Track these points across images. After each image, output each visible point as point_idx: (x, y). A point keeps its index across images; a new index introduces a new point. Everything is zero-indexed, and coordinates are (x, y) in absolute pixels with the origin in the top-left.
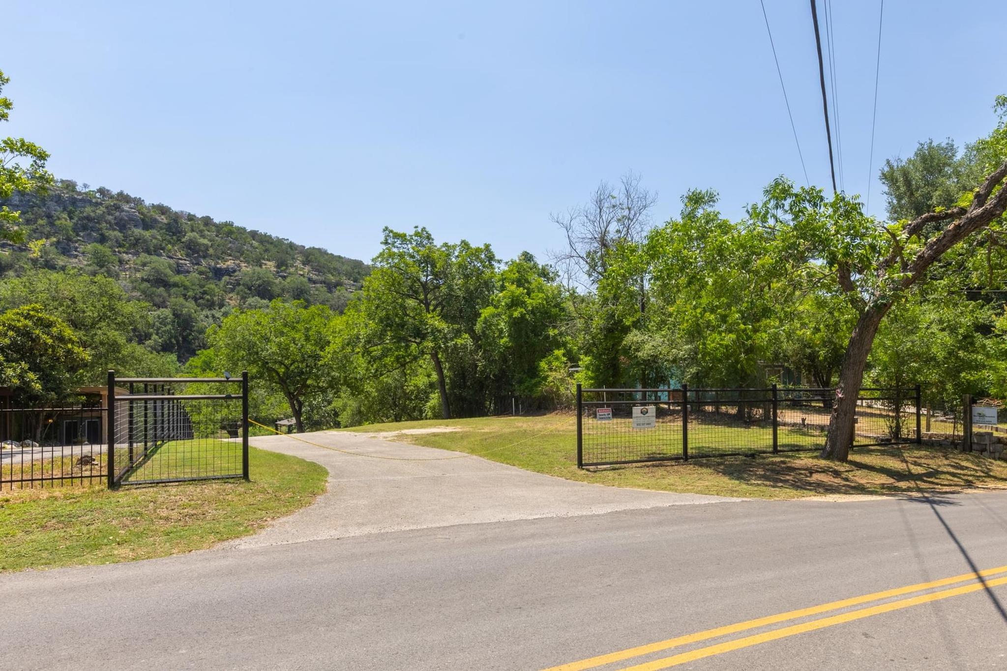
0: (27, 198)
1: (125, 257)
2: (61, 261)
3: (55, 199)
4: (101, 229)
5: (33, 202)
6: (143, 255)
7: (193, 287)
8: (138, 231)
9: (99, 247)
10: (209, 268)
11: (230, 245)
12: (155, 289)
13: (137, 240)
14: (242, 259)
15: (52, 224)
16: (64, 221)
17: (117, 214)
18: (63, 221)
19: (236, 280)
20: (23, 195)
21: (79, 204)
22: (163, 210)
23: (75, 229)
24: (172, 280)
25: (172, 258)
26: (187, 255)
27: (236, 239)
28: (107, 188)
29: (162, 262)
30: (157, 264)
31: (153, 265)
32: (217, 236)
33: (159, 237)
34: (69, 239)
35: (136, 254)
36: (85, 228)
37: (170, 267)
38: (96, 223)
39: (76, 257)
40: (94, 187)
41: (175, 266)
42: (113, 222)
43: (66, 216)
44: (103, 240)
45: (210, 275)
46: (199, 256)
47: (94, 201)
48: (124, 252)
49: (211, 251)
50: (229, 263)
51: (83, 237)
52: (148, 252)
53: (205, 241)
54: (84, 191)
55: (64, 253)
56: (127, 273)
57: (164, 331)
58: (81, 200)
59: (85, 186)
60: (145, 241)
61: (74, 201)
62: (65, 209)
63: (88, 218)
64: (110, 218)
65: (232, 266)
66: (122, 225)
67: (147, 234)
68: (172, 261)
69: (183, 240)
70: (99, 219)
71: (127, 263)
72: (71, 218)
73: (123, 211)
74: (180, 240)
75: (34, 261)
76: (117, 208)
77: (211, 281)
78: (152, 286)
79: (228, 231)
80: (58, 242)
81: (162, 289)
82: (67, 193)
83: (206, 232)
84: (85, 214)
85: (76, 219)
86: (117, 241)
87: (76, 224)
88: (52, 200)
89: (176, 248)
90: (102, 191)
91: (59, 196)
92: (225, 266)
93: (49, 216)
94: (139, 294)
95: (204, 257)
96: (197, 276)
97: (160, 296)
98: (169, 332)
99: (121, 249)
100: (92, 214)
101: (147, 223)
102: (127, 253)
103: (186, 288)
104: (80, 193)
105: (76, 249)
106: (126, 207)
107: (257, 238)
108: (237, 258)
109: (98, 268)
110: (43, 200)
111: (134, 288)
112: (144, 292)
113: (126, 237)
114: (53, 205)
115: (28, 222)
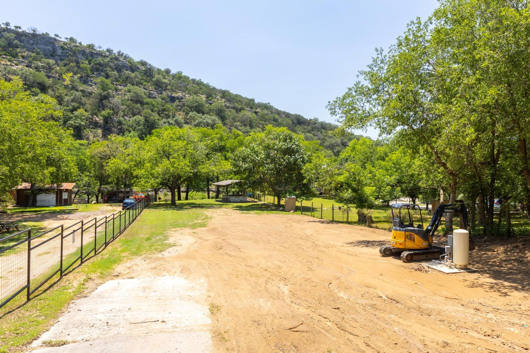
0: (66, 51)
1: (120, 87)
2: (82, 87)
3: (81, 53)
4: (106, 70)
5: (69, 54)
6: (129, 86)
7: (158, 106)
8: (128, 72)
9: (104, 79)
10: (168, 96)
11: (180, 85)
12: (134, 104)
13: (127, 78)
14: (186, 92)
15: (79, 67)
17: (116, 62)
18: (85, 65)
19: (183, 104)
20: (63, 50)
21: (95, 56)
22: (143, 63)
23: (92, 70)
24: (145, 101)
25: (146, 89)
26: (155, 89)
27: (184, 81)
28: (112, 49)
29: (140, 90)
30: (137, 90)
31: (134, 91)
32: (173, 79)
33: (139, 77)
34: (88, 76)
35: (125, 86)
36: (97, 70)
37: (145, 94)
38: (104, 67)
39: (91, 86)
40: (104, 48)
41: (148, 94)
42: (114, 67)
43: (87, 62)
44: (107, 77)
45: (168, 100)
46: (162, 89)
47: (103, 55)
48: (119, 85)
49: (169, 87)
50: (179, 94)
51: (96, 75)
52: (133, 84)
53: (166, 81)
54: (98, 49)
55: (84, 83)
56: (120, 96)
57: (138, 129)
58: (96, 54)
59: (100, 47)
60: (131, 78)
61: (92, 54)
62: (87, 59)
63: (100, 64)
64: (112, 64)
65: (181, 95)
66: (119, 69)
67: (133, 75)
68: (146, 91)
69: (153, 80)
70: (106, 65)
71: (120, 91)
72: (90, 64)
73: (120, 61)
74: (152, 80)
75: (66, 87)
76: (117, 59)
77: (168, 103)
78: (133, 103)
79: (179, 77)
80: (81, 77)
81: (139, 105)
82: (89, 50)
83: (167, 77)
84: (98, 62)
85: (92, 64)
86: (115, 78)
87: (92, 67)
88: (80, 53)
89: (149, 84)
90: (108, 50)
91: (84, 51)
92: (177, 96)
93: (78, 62)
94: (125, 107)
95: (165, 90)
96: (161, 100)
97: (137, 108)
98: (141, 130)
99: (117, 83)
100: (102, 62)
101: (133, 68)
102: (121, 85)
103: (153, 105)
104: (96, 50)
105: (91, 81)
106: (121, 59)
107: (195, 82)
108: (183, 91)
109: (102, 91)
110: (74, 53)
111: (123, 104)
112: (128, 106)
113: (120, 76)
114: (80, 56)
115: (65, 65)
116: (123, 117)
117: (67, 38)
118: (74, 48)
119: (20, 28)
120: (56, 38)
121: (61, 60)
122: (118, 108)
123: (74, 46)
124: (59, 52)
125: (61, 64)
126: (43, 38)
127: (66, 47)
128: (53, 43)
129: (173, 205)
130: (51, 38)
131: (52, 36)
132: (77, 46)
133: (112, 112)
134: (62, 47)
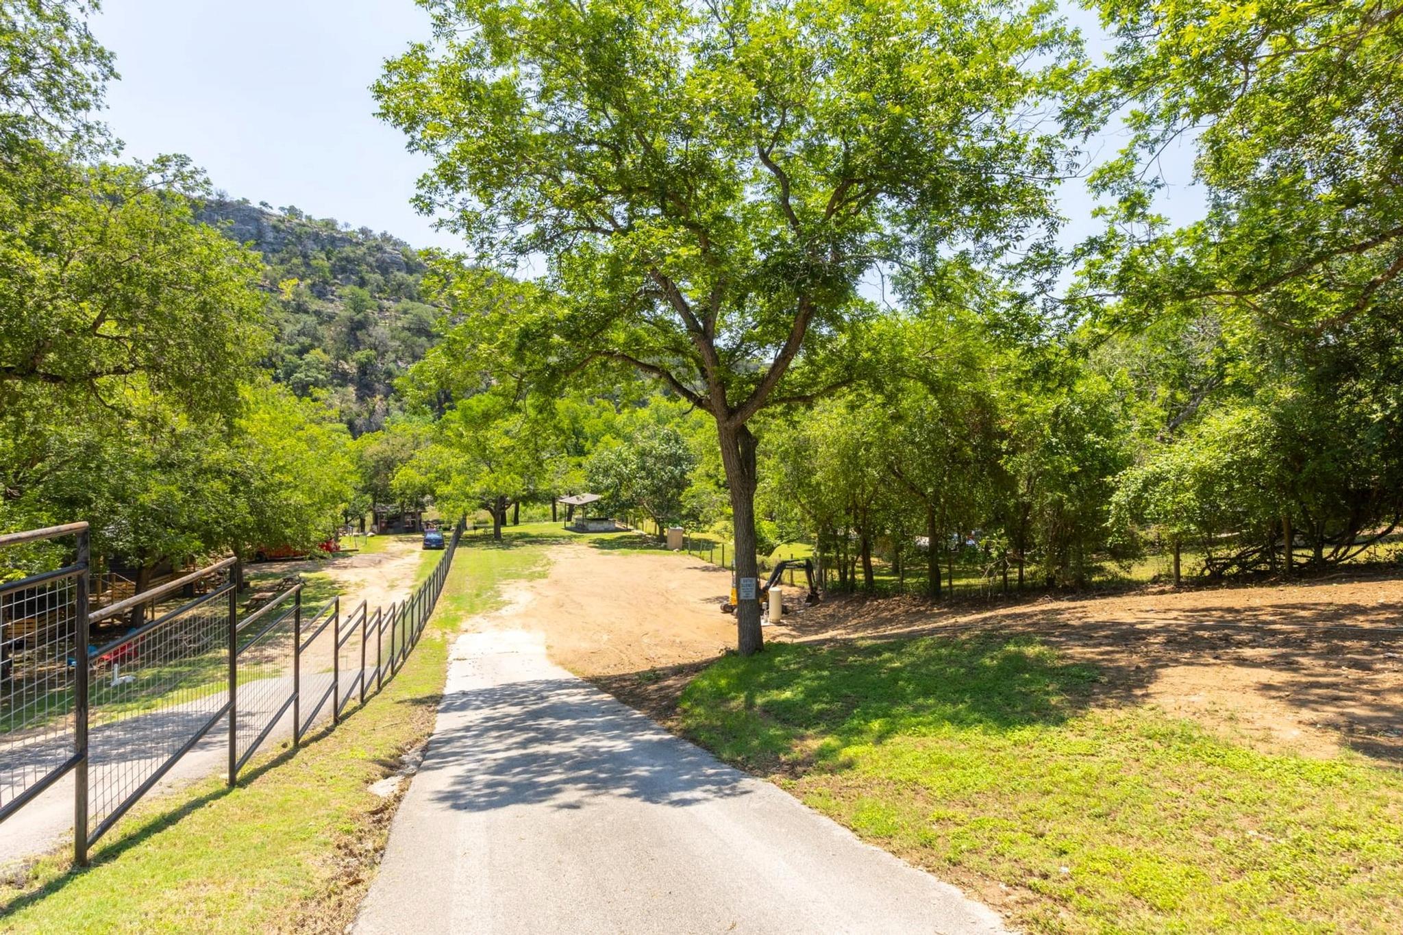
0: (283, 235)
1: (386, 303)
2: (315, 305)
3: (312, 238)
4: (361, 272)
5: (289, 240)
6: (404, 300)
8: (401, 275)
9: (357, 289)
12: (415, 338)
13: (400, 285)
15: (308, 265)
16: (321, 261)
17: (379, 255)
18: (321, 262)
20: (278, 232)
21: (338, 243)
23: (333, 272)
28: (370, 228)
29: (425, 310)
30: (419, 311)
31: (415, 312)
34: (326, 282)
35: (398, 300)
36: (343, 270)
38: (356, 265)
39: (332, 301)
40: (355, 227)
42: (374, 264)
43: (323, 256)
44: (362, 283)
47: (354, 240)
48: (385, 299)
51: (341, 280)
52: (411, 298)
54: (344, 230)
55: (319, 297)
56: (387, 322)
58: (340, 239)
59: (347, 225)
60: (408, 286)
61: (333, 240)
62: (323, 249)
63: (348, 259)
64: (370, 259)
66: (384, 268)
67: (411, 279)
70: (359, 261)
71: (387, 310)
72: (329, 259)
73: (385, 252)
75: (286, 305)
76: (379, 249)
78: (413, 335)
80: (313, 285)
81: (424, 339)
82: (326, 231)
84: (344, 255)
85: (334, 259)
86: (378, 286)
87: (334, 265)
88: (309, 238)
90: (364, 231)
91: (317, 234)
93: (305, 256)
94: (398, 343)
99: (381, 295)
100: (352, 255)
101: (411, 267)
102: (388, 300)
104: (339, 232)
105: (333, 293)
106: (389, 248)
109: (354, 313)
110: (299, 237)
111: (393, 338)
112: (403, 342)
113: (387, 281)
114: (309, 244)
115: (282, 262)
116: (395, 361)
117: (282, 209)
118: (298, 229)
120: (265, 209)
121: (274, 251)
122: (385, 345)
123: (299, 225)
124: (270, 236)
125: (275, 260)
126: (239, 210)
127: (282, 227)
128: (257, 220)
129: (496, 539)
130: (254, 210)
131: (255, 204)
132: (304, 225)
133: (373, 353)
134: (274, 227)
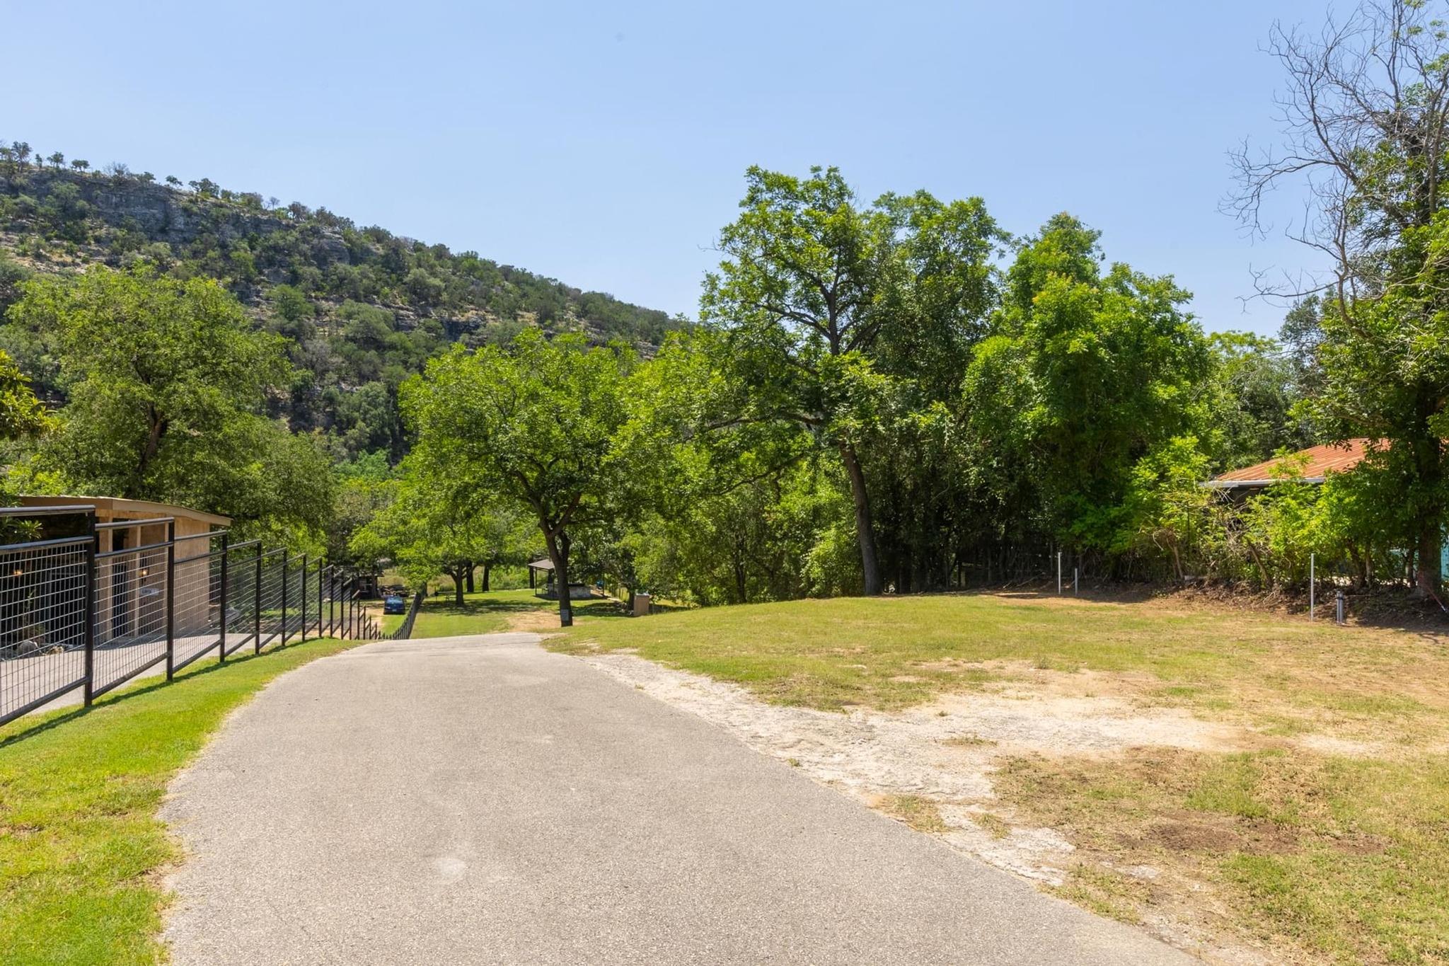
0: (195, 219)
1: (325, 305)
3: (232, 221)
4: (292, 264)
5: (203, 226)
6: (349, 302)
7: (418, 351)
8: (343, 267)
9: (289, 289)
10: (442, 322)
11: (472, 287)
12: (363, 352)
13: (342, 280)
14: (488, 308)
15: (226, 257)
16: (244, 253)
17: (315, 241)
18: (242, 253)
19: (479, 340)
20: (189, 216)
21: (264, 227)
22: (379, 235)
23: (258, 265)
24: (387, 339)
25: (389, 306)
26: (411, 303)
27: (481, 278)
28: (303, 203)
29: (374, 313)
30: (366, 315)
31: (361, 317)
32: (454, 274)
33: (372, 275)
34: (249, 280)
35: (340, 300)
36: (271, 263)
37: (386, 319)
38: (286, 255)
39: (257, 305)
40: (285, 203)
41: (393, 318)
42: (309, 253)
43: (245, 245)
44: (294, 279)
45: (443, 332)
46: (428, 304)
47: (284, 222)
48: (323, 298)
49: (445, 296)
50: (469, 314)
51: (268, 276)
52: (357, 298)
53: (437, 282)
54: (271, 209)
55: (241, 300)
56: (326, 329)
57: (374, 416)
58: (266, 222)
59: (274, 201)
60: (352, 281)
61: (257, 223)
62: (244, 235)
63: (276, 248)
64: (305, 247)
65: (474, 318)
66: (321, 258)
67: (355, 271)
68: (388, 311)
69: (406, 280)
70: (289, 250)
71: (326, 314)
72: (253, 248)
73: (323, 237)
74: (401, 280)
76: (316, 232)
77: (443, 341)
78: (360, 348)
79: (471, 267)
80: (234, 284)
81: (373, 352)
82: (248, 212)
83: (439, 269)
84: (271, 242)
85: (259, 249)
86: (314, 282)
87: (259, 257)
88: (227, 222)
89: (395, 292)
90: (296, 208)
91: (238, 216)
92: (464, 319)
93: (223, 246)
94: (341, 359)
95: (435, 305)
96: (425, 334)
97: (370, 362)
98: (381, 417)
99: (319, 294)
100: (281, 242)
101: (356, 255)
102: (327, 299)
103: (407, 352)
104: (265, 212)
105: (258, 293)
106: (327, 231)
107: (511, 277)
108: (481, 307)
109: (286, 321)
110: (216, 222)
111: (334, 351)
112: (348, 357)
113: (326, 276)
114: (228, 229)
115: (195, 254)
116: (337, 383)
117: (193, 183)
118: (214, 212)
119: (85, 164)
120: (172, 185)
121: (186, 241)
122: (325, 363)
123: (215, 205)
124: (180, 222)
125: (186, 252)
126: (142, 189)
127: (195, 209)
128: (164, 201)
129: (460, 604)
130: (159, 188)
131: (160, 180)
132: (221, 206)
133: (310, 373)
134: (185, 210)
